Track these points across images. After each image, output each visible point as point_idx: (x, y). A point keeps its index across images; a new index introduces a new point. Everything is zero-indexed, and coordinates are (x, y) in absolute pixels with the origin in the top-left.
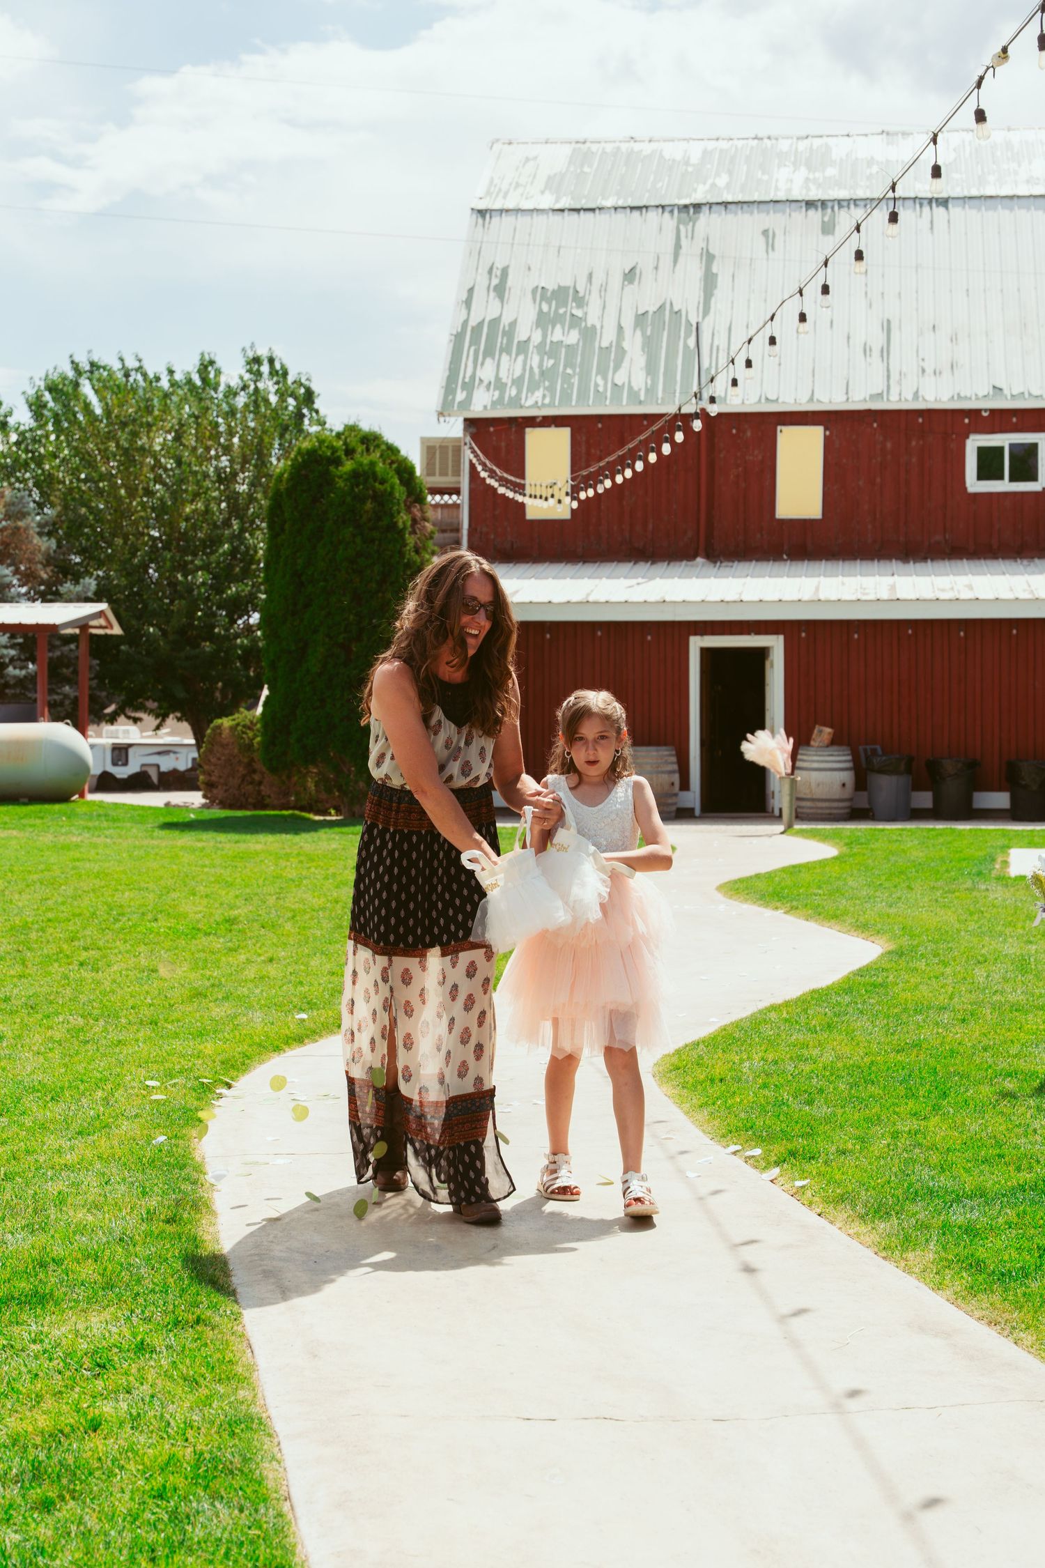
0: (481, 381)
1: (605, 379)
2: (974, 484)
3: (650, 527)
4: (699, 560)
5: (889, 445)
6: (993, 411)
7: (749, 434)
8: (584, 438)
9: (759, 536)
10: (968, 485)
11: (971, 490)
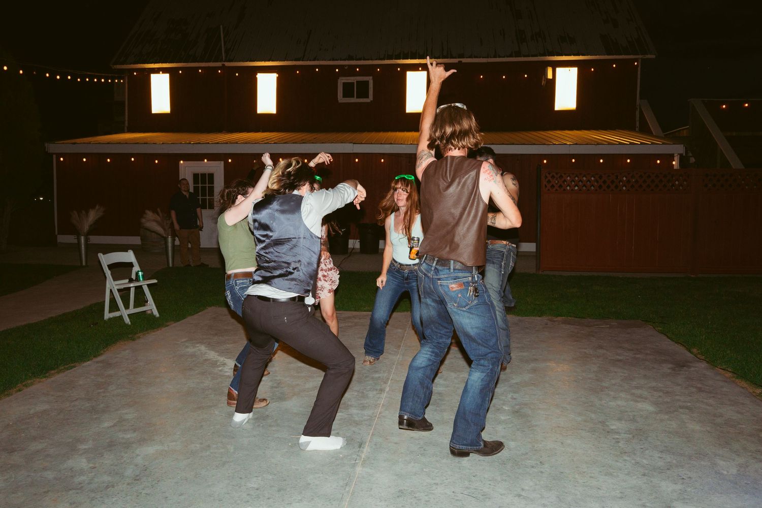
1: (185, 53)
2: (341, 99)
4: (224, 131)
5: (305, 82)
6: (349, 66)
7: (246, 77)
8: (176, 79)
9: (250, 121)
10: (339, 99)
11: (340, 101)
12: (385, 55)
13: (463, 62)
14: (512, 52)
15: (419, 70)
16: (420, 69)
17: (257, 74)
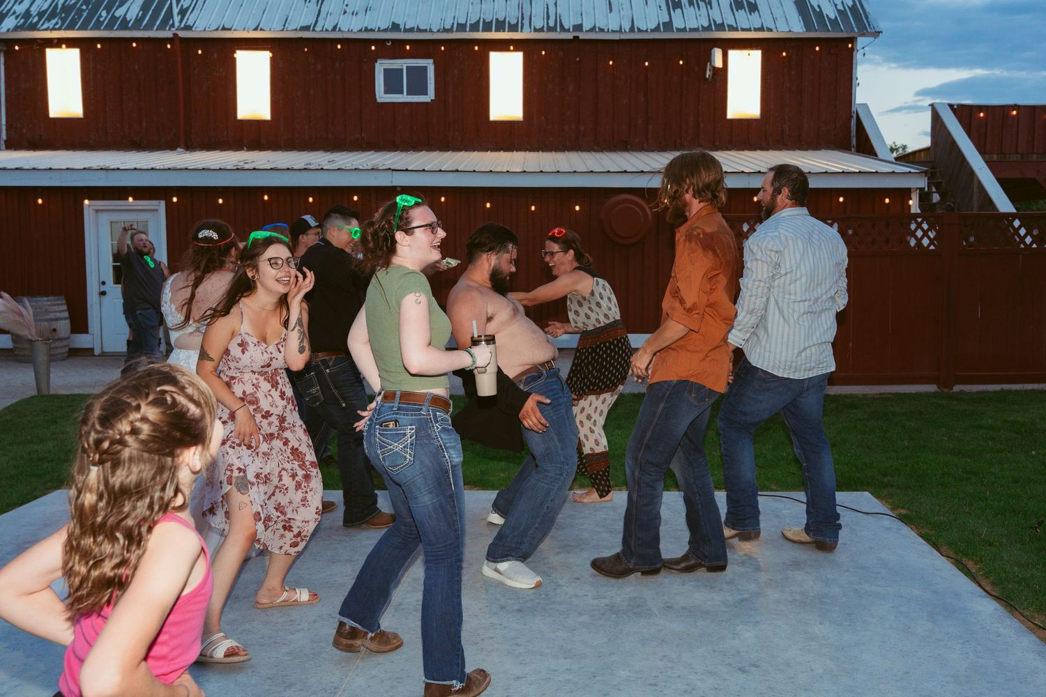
0: (15, 12)
1: (108, 13)
2: (382, 96)
3: (144, 125)
4: (179, 149)
5: (319, 66)
6: (393, 41)
7: (215, 56)
8: (91, 57)
9: (226, 132)
10: (377, 97)
11: (379, 100)
12: (453, 24)
13: (581, 38)
14: (659, 24)
15: (509, 50)
16: (512, 48)
17: (235, 52)
